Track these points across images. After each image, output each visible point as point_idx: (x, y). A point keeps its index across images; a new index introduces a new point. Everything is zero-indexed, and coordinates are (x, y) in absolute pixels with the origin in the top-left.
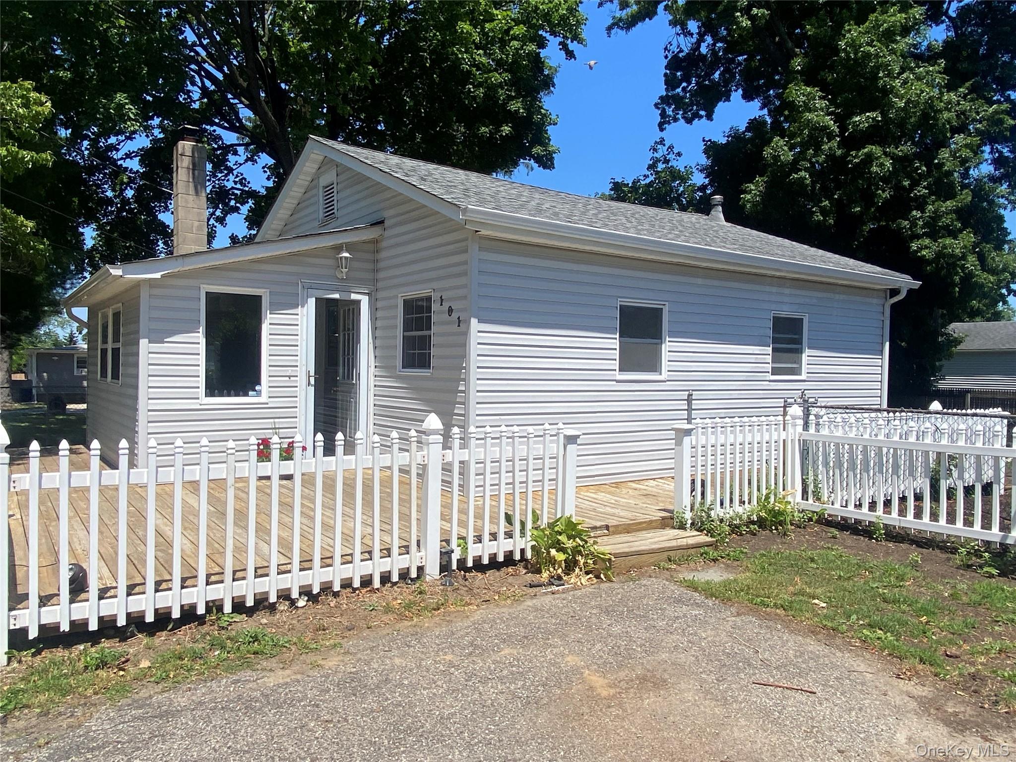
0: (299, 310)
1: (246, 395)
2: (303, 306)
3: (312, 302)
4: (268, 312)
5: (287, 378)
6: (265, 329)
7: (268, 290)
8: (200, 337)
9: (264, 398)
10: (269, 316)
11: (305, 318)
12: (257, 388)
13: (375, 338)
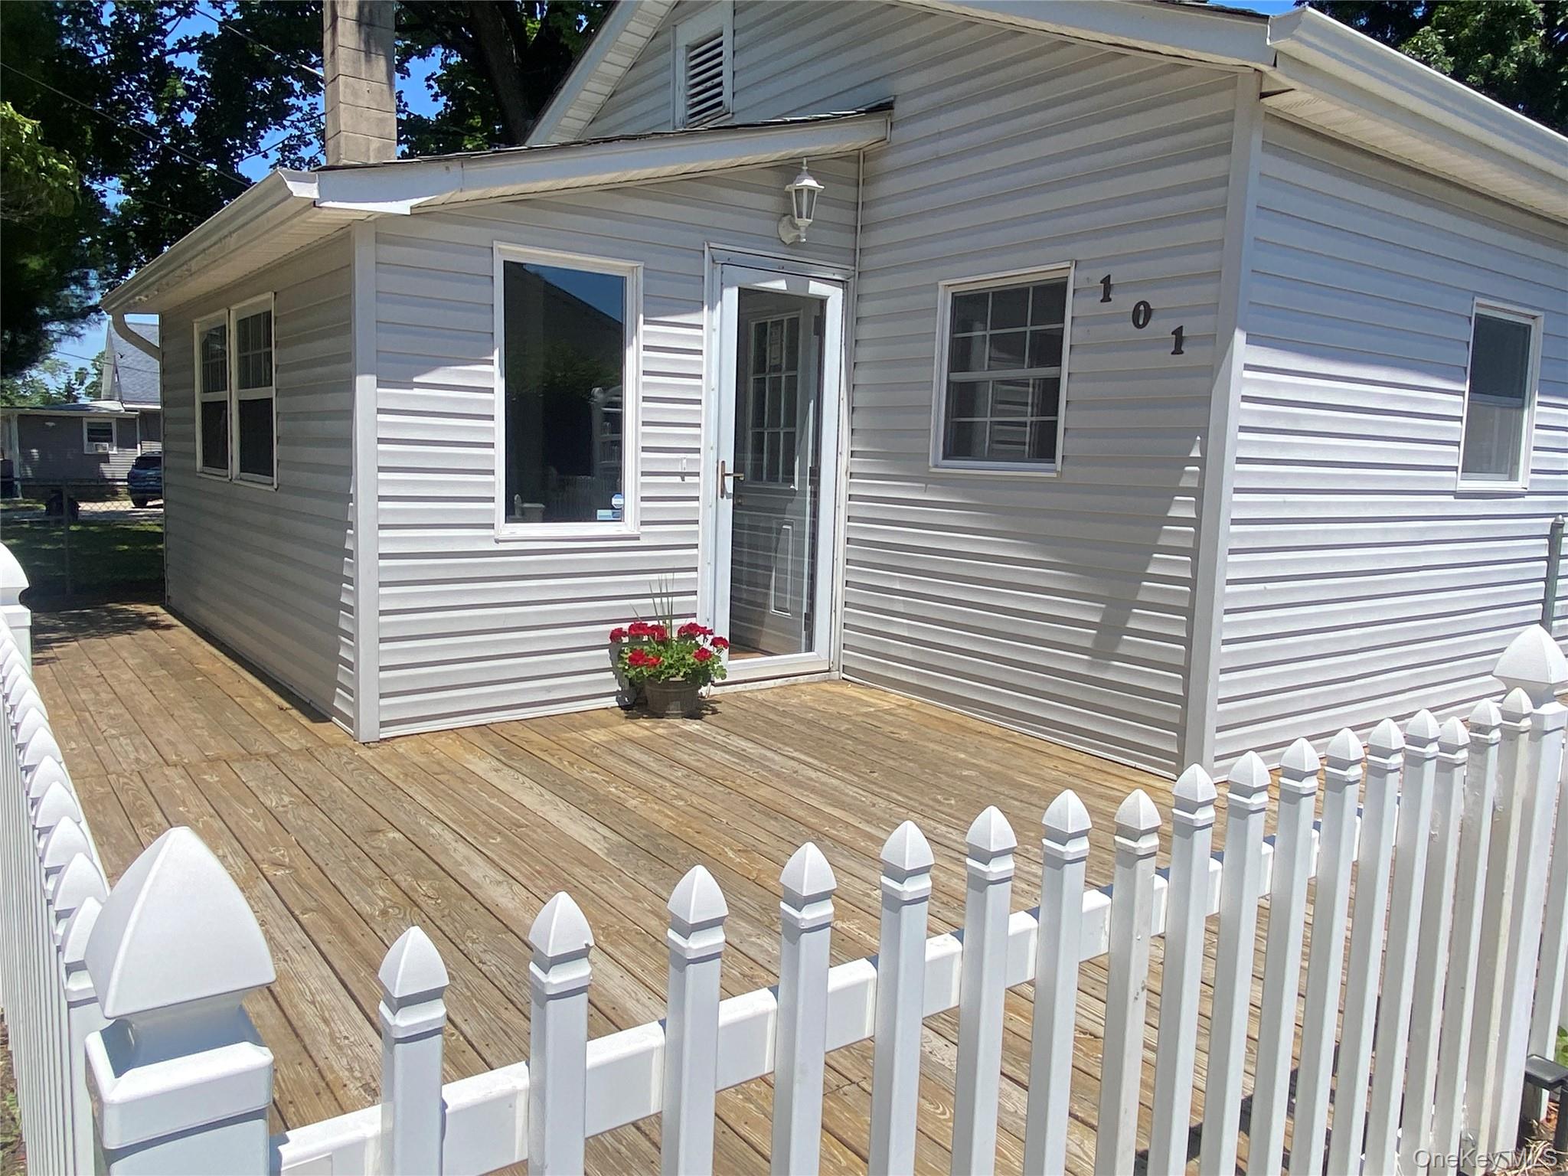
0: (704, 317)
1: (591, 518)
2: (712, 308)
3: (731, 296)
4: (641, 317)
5: (678, 479)
6: (634, 359)
7: (642, 264)
8: (493, 374)
9: (628, 526)
10: (642, 327)
11: (716, 337)
12: (615, 501)
13: (852, 387)
